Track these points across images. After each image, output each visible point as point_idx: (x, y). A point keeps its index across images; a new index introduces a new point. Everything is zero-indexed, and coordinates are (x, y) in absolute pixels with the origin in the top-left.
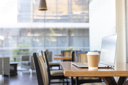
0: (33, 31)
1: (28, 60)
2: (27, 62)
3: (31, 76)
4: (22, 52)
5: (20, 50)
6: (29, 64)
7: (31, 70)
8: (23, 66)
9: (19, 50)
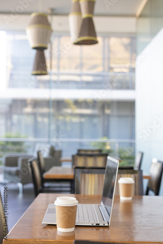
0: (36, 103)
1: (16, 165)
2: (13, 169)
3: (20, 196)
4: (10, 146)
5: (7, 143)
6: (17, 173)
7: (20, 185)
8: (7, 176)
9: (5, 143)
